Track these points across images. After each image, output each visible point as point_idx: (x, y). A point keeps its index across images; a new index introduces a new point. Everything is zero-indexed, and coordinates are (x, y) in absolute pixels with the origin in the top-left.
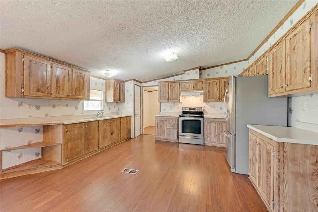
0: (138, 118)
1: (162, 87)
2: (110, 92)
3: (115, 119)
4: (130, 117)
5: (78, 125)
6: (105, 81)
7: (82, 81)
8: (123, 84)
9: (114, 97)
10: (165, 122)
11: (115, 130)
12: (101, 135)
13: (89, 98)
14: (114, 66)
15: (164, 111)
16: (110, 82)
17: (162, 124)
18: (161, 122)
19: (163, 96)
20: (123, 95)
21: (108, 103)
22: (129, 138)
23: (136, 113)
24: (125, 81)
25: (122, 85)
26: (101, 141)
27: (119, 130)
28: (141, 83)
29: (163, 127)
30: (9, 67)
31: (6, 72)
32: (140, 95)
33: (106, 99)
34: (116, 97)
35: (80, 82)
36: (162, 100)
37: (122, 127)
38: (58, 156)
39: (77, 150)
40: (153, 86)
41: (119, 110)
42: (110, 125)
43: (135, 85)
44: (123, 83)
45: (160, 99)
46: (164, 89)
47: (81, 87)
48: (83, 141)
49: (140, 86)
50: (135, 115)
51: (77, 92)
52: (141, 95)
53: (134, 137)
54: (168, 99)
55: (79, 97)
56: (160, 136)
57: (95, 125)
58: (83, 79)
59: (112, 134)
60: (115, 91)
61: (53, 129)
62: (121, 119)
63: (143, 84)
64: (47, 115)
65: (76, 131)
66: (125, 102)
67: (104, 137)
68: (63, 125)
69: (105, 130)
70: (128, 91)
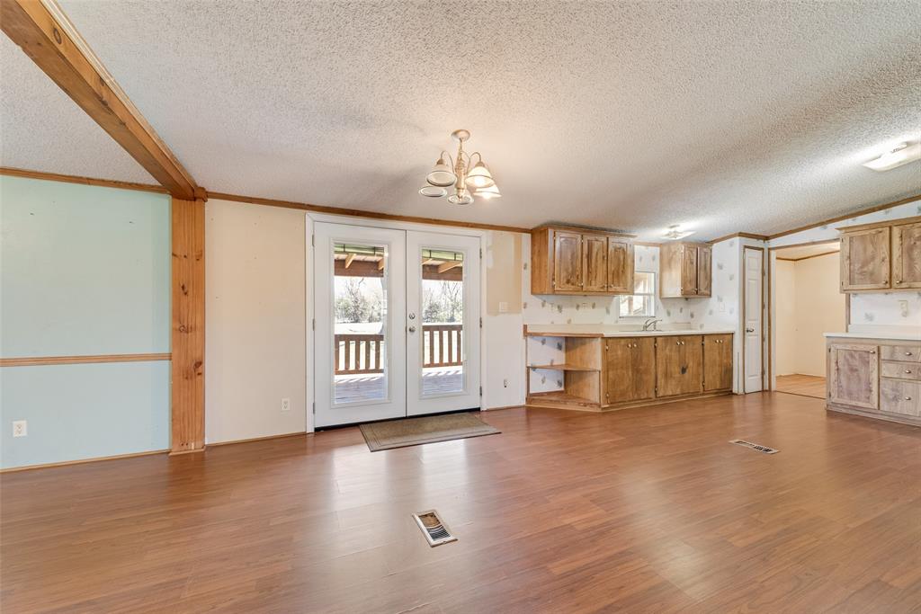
0: (754, 341)
1: (856, 243)
2: (674, 273)
3: (689, 338)
4: (730, 337)
5: (623, 342)
6: (658, 248)
7: (622, 258)
8: (705, 250)
9: (684, 284)
10: (875, 357)
11: (691, 364)
12: (661, 369)
13: (633, 290)
14: (694, 214)
15: (869, 323)
16: (673, 251)
17: (856, 363)
18: (852, 356)
19: (861, 273)
20: (706, 278)
21: (664, 300)
22: (726, 392)
23: (748, 326)
24: (712, 242)
25: (703, 254)
26: (661, 381)
27: (699, 365)
28: (766, 238)
29: (862, 371)
30: (537, 251)
31: (532, 259)
32: (763, 274)
33: (661, 290)
34: (689, 285)
35: (619, 259)
36: (856, 287)
37: (706, 358)
38: (593, 390)
39: (622, 388)
40: (814, 243)
41: (692, 316)
42: (679, 351)
43: (746, 247)
44: (706, 247)
45: (846, 282)
46: (865, 250)
47: (621, 269)
48: (630, 373)
49: (762, 249)
50: (745, 331)
51: (615, 280)
52: (766, 273)
53: (741, 391)
54: (890, 281)
55: (618, 289)
56: (851, 399)
57: (649, 346)
58: (624, 252)
59: (684, 371)
60: (684, 270)
61: (583, 344)
62: (705, 338)
63: (774, 243)
64: (569, 321)
65: (619, 353)
66: (710, 296)
67: (667, 375)
68: (603, 338)
69: (668, 360)
70: (720, 267)
